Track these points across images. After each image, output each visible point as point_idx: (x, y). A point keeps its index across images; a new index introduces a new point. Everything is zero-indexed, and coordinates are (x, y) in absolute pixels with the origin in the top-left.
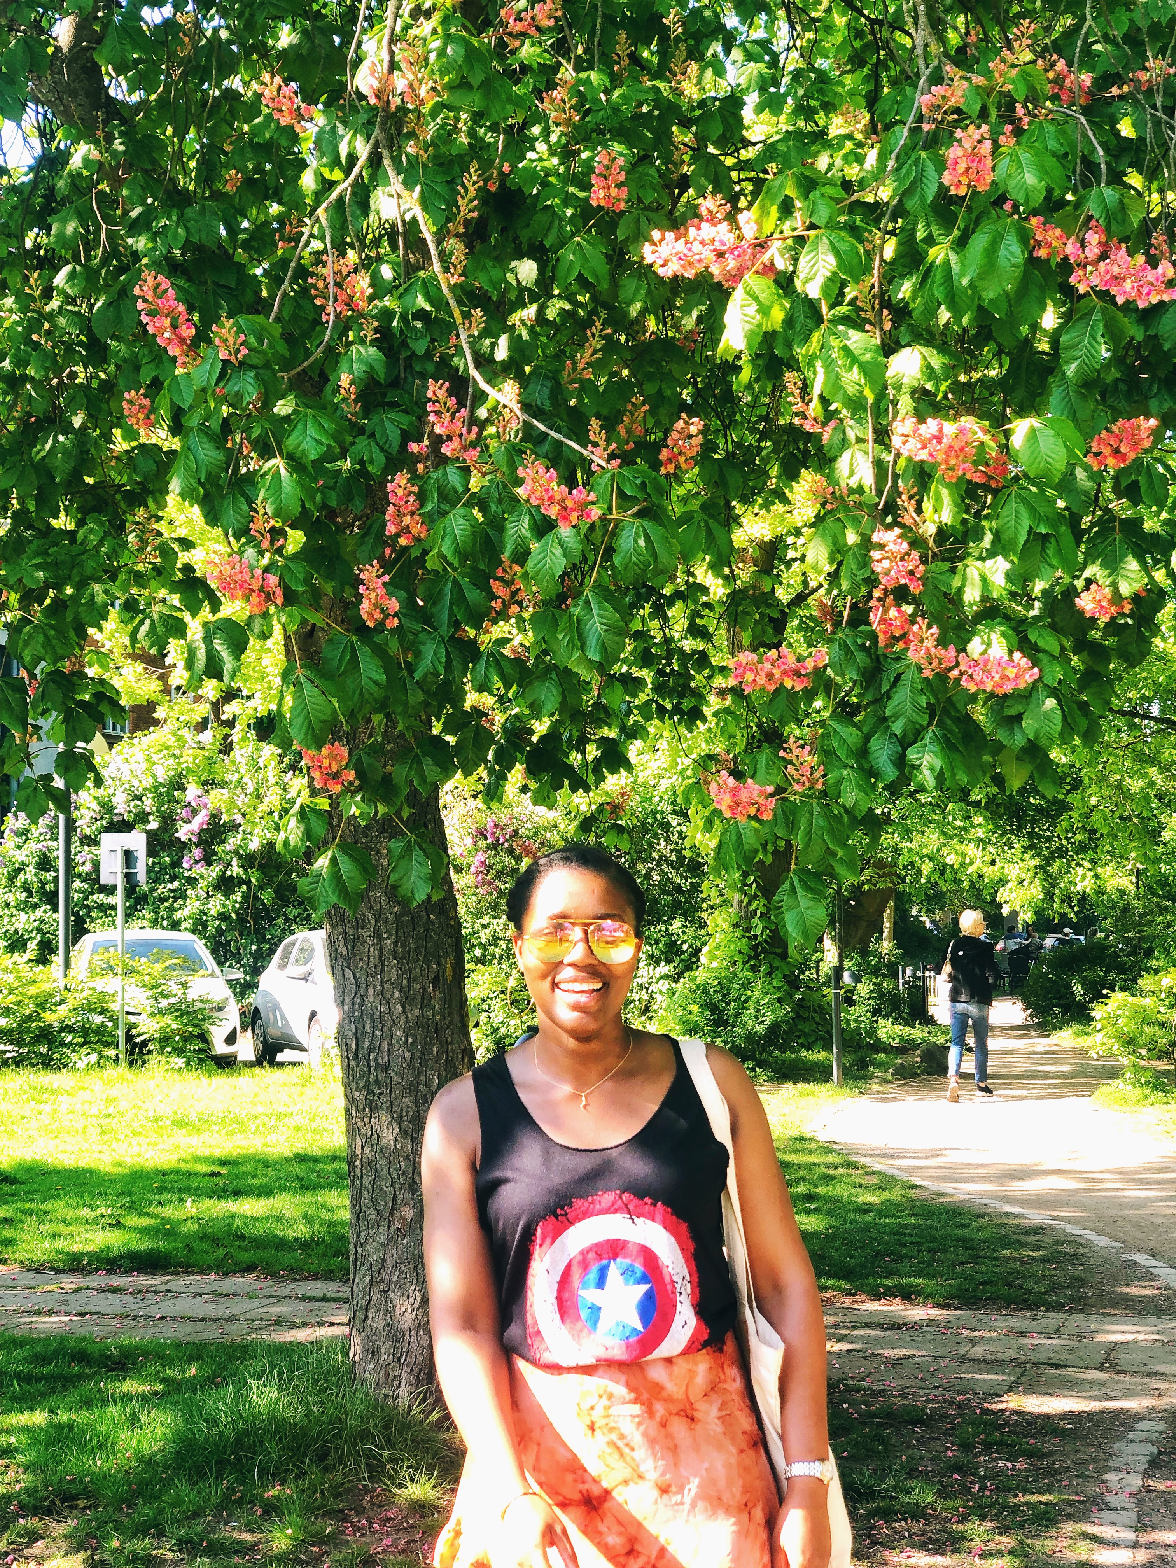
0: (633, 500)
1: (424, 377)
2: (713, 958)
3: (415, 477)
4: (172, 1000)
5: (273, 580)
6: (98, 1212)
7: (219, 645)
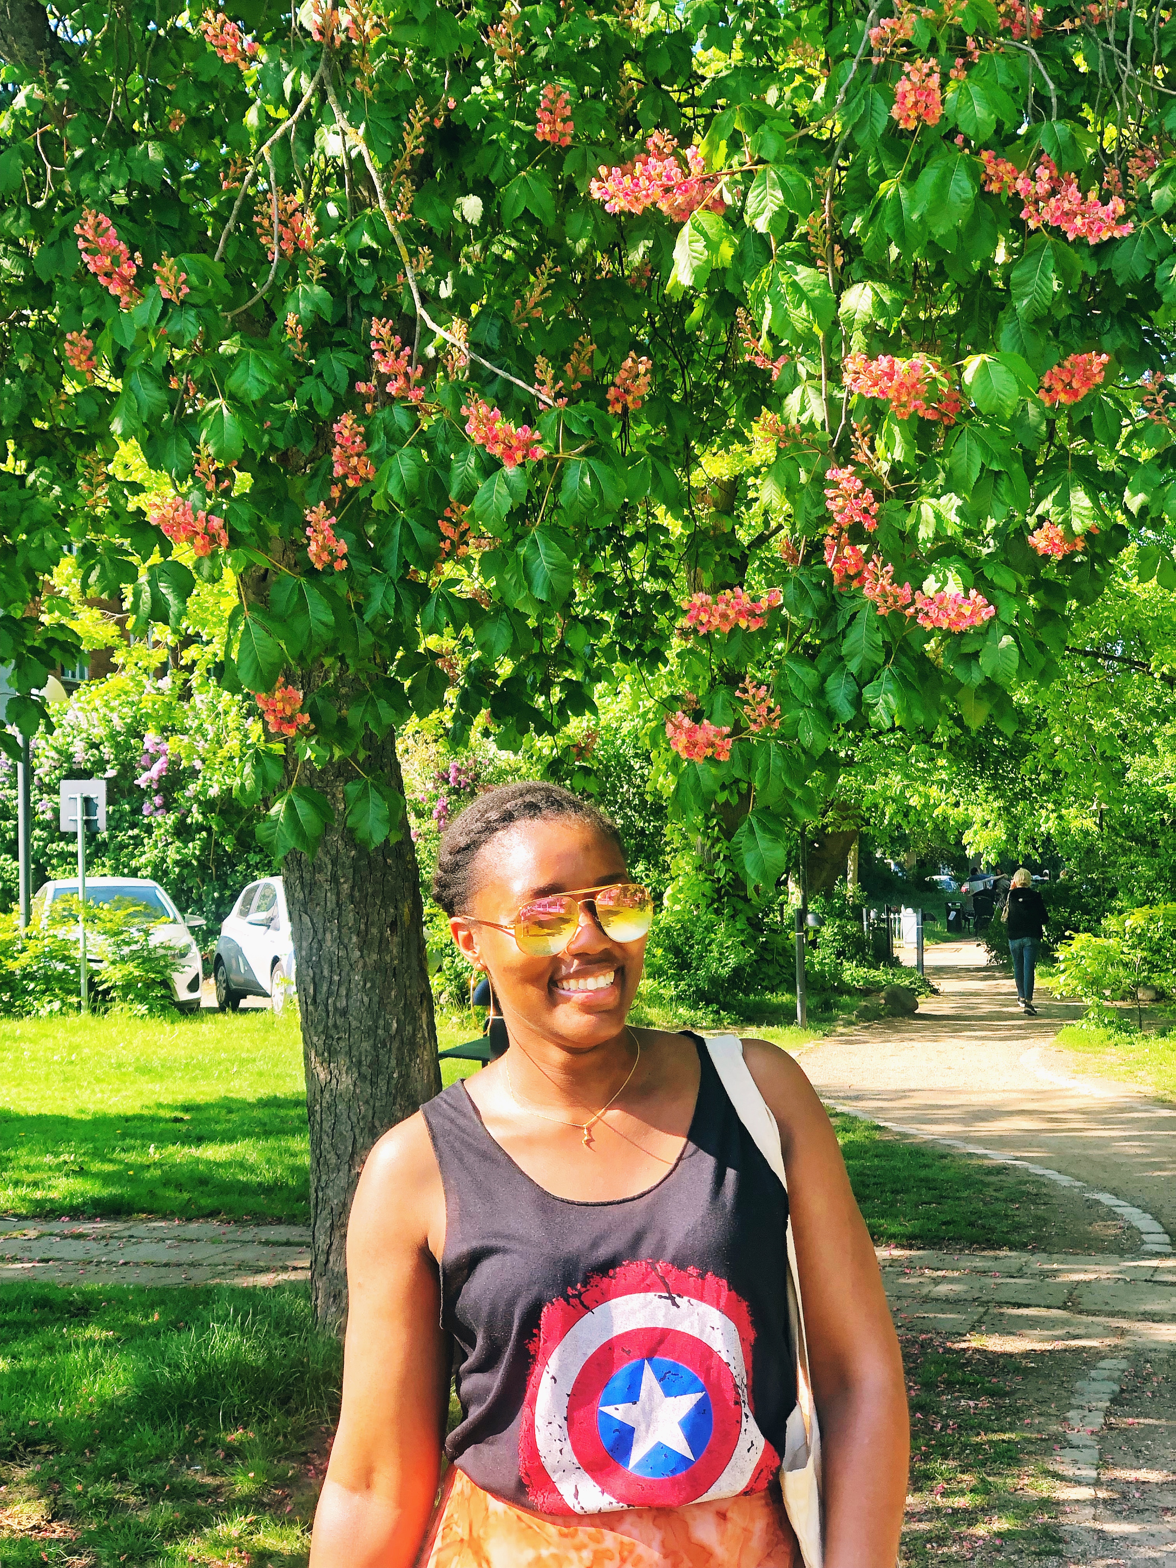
0: (581, 438)
1: (370, 315)
2: (675, 900)
3: (362, 417)
4: (134, 947)
5: (217, 522)
6: (61, 1159)
7: (164, 588)
